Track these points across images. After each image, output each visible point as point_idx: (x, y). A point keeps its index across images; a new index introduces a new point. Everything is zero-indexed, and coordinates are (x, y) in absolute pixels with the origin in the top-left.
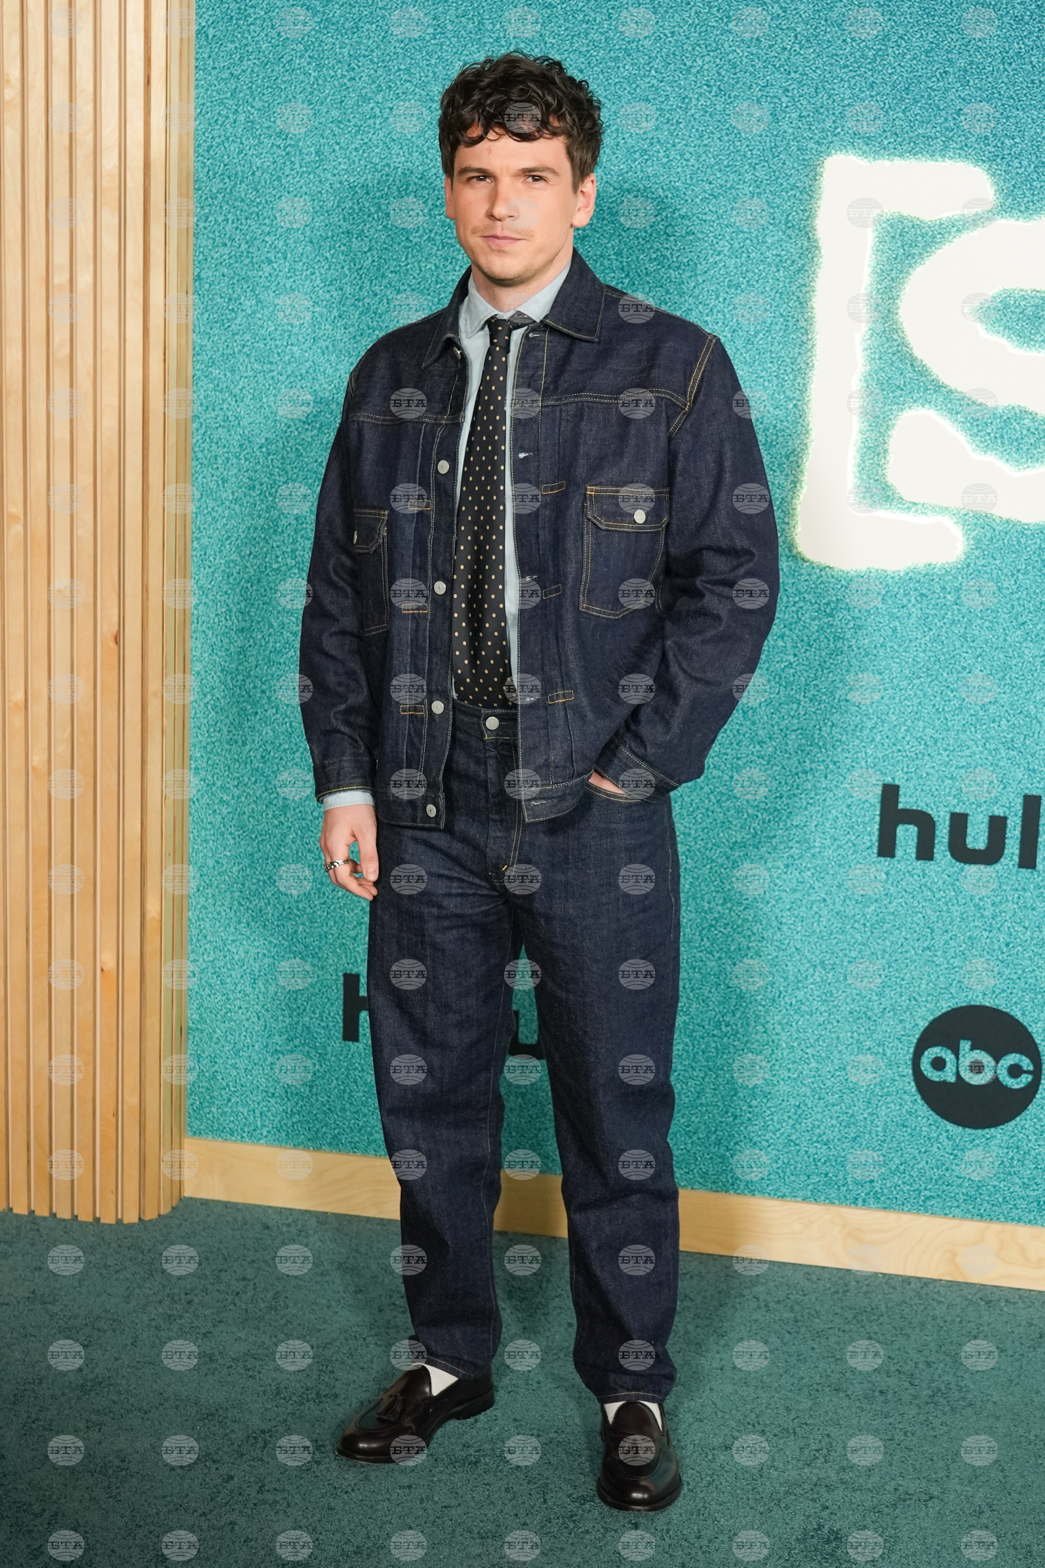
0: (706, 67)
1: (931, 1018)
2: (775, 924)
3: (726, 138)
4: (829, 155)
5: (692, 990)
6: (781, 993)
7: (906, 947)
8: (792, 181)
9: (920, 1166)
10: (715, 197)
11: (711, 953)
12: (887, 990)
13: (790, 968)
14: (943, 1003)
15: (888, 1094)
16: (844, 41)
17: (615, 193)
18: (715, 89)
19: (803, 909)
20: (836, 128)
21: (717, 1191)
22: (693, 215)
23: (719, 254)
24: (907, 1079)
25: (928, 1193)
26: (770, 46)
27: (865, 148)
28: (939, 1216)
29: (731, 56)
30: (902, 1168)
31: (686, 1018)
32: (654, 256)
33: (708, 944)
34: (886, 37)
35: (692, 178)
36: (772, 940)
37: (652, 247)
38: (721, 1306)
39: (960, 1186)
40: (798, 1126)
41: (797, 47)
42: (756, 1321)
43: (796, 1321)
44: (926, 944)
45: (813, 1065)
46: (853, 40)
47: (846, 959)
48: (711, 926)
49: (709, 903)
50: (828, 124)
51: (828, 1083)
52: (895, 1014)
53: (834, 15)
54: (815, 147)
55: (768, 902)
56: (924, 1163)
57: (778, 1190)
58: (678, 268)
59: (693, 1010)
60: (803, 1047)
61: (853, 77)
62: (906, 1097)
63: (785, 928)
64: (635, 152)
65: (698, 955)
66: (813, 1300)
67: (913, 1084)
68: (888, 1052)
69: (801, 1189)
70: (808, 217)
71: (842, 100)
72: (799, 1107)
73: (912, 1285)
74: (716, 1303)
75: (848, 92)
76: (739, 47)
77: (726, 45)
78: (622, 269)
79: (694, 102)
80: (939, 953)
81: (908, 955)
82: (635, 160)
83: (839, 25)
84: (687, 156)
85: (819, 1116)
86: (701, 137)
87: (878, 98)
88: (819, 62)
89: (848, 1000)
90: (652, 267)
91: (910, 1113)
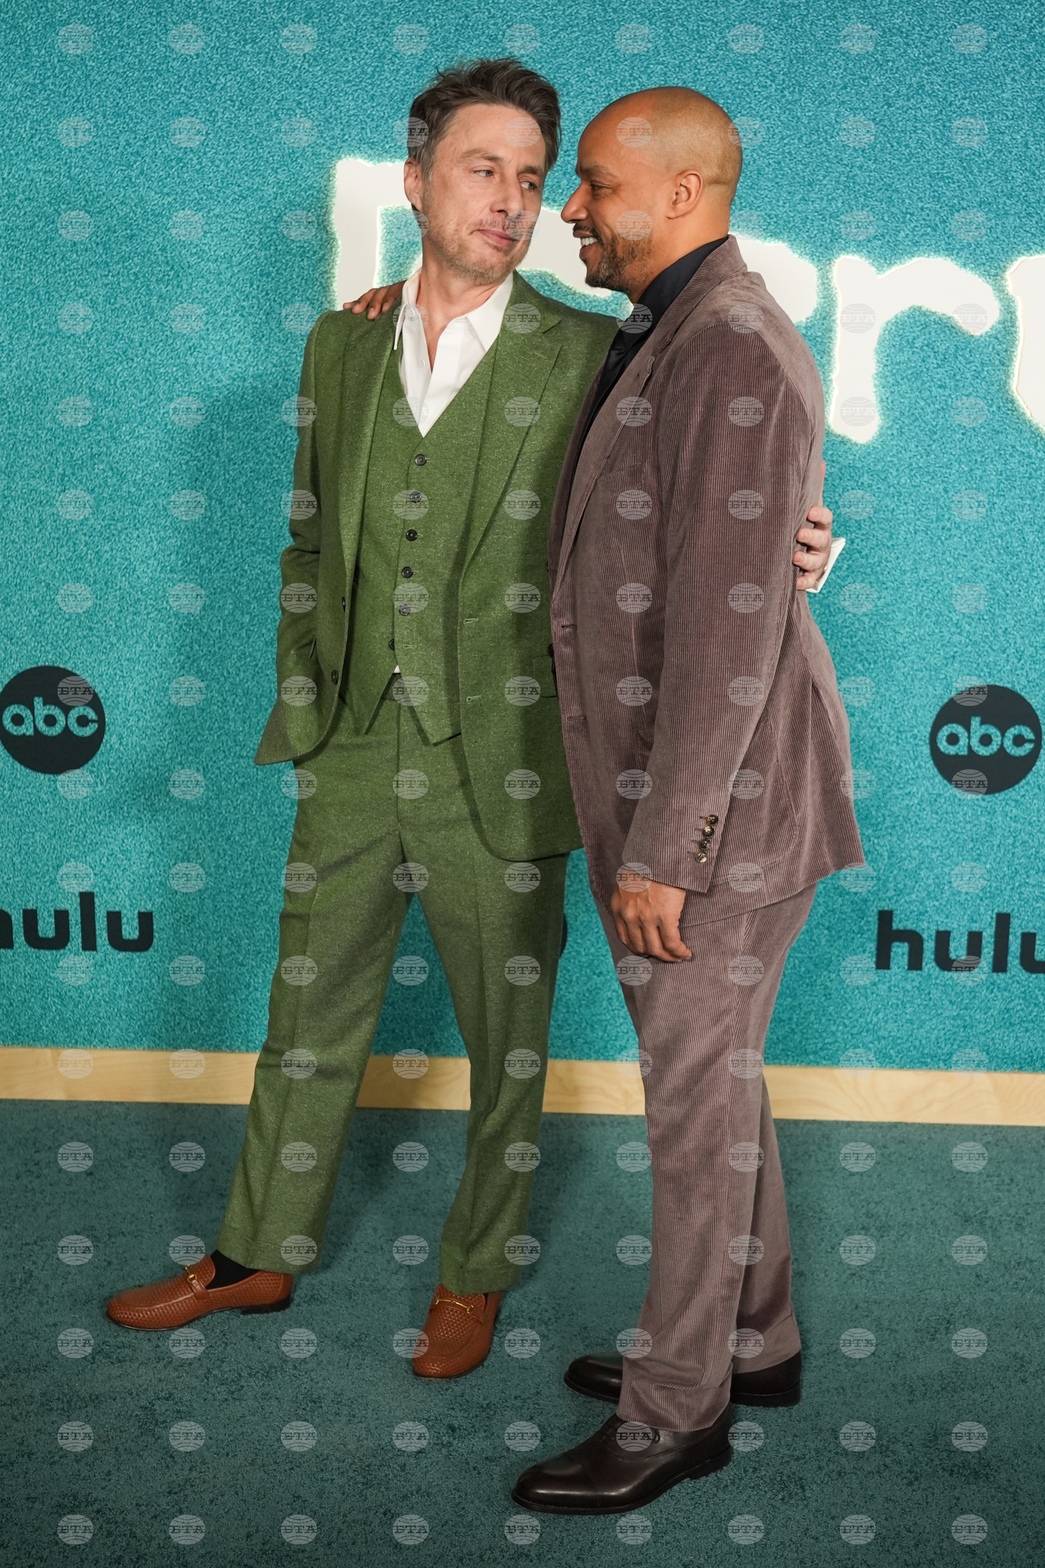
0: (229, 84)
3: (250, 147)
4: (340, 158)
5: (270, 882)
8: (309, 182)
10: (244, 198)
16: (346, 59)
17: (157, 196)
18: (237, 103)
20: (344, 135)
22: (226, 214)
23: (251, 247)
26: (283, 65)
27: (370, 152)
29: (249, 75)
31: (266, 908)
32: (194, 251)
34: (382, 56)
35: (222, 182)
41: (306, 65)
46: (354, 58)
48: (282, 827)
49: (279, 807)
50: (337, 132)
53: (336, 37)
54: (328, 152)
58: (216, 260)
59: (271, 900)
61: (356, 91)
64: (171, 160)
65: (272, 853)
70: (325, 213)
71: (348, 111)
75: (352, 104)
76: (256, 66)
77: (245, 65)
78: (167, 263)
79: (220, 115)
82: (172, 167)
83: (341, 46)
84: (217, 162)
86: (228, 145)
87: (379, 108)
88: (326, 78)
90: (193, 260)
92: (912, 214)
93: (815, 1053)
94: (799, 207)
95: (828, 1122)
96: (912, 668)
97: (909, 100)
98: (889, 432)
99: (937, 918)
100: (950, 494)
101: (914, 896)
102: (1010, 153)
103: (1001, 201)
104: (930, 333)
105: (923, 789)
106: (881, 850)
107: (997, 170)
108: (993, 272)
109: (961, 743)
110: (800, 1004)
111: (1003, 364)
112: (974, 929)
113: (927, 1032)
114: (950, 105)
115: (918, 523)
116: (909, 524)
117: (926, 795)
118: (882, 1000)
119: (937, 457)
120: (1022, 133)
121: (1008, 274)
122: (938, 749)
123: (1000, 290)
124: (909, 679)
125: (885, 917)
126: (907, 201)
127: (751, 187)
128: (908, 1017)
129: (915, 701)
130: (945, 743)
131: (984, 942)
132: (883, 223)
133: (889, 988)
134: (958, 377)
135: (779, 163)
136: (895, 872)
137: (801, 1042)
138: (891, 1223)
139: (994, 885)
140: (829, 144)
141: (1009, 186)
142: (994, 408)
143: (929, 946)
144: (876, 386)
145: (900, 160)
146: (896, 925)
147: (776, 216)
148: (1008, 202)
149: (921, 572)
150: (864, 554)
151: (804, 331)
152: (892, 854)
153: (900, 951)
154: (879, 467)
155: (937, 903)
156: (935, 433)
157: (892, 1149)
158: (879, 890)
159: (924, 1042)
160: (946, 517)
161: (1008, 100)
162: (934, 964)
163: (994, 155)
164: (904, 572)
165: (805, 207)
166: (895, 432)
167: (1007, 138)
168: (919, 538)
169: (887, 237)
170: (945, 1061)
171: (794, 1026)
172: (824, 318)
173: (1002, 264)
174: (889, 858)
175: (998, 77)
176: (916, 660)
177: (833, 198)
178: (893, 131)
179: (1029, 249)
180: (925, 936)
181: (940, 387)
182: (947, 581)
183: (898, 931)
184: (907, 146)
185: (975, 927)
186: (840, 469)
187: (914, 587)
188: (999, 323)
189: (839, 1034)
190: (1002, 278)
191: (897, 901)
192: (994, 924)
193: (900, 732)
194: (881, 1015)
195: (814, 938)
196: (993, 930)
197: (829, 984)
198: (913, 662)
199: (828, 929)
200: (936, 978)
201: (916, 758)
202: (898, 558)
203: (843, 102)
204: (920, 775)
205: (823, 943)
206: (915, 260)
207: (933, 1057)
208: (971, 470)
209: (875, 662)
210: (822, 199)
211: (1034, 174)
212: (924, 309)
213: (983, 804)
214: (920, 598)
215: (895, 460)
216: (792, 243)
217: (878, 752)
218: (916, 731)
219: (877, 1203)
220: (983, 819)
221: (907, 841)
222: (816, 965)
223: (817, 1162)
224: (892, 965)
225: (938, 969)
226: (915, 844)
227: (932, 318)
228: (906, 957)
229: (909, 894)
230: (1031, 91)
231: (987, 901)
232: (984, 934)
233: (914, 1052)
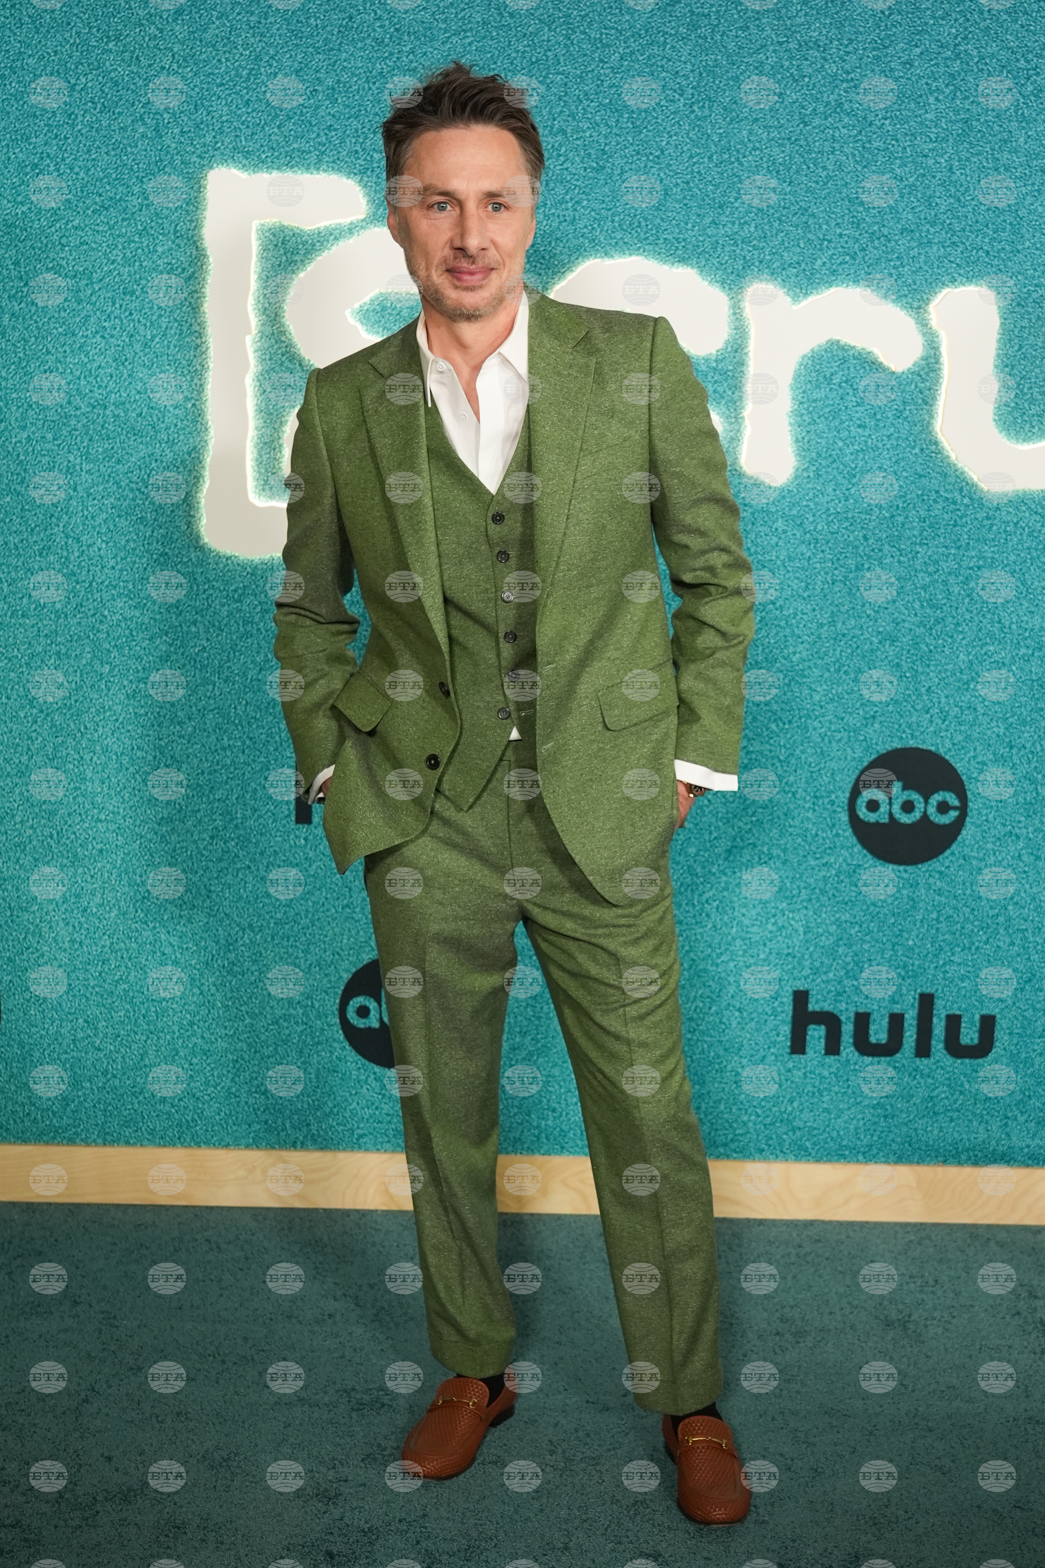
0: (90, 84)
1: (354, 970)
2: (203, 892)
3: (113, 153)
4: (211, 168)
5: (130, 959)
6: (213, 956)
7: (327, 906)
8: (178, 193)
9: (352, 1107)
10: (106, 209)
11: (146, 923)
12: (312, 948)
13: (221, 932)
14: (364, 956)
15: (318, 1043)
16: (219, 61)
17: (10, 205)
18: (99, 106)
19: (230, 876)
20: (217, 143)
21: (164, 1146)
22: (86, 226)
23: (113, 263)
24: (335, 1028)
25: (360, 1132)
26: (150, 65)
27: (244, 161)
28: (372, 1152)
29: (113, 75)
30: (335, 1110)
31: (126, 986)
32: (51, 265)
33: (142, 915)
34: (258, 58)
35: (82, 192)
36: (203, 907)
37: (48, 257)
38: (176, 1251)
39: (390, 1122)
40: (237, 1079)
41: (175, 66)
42: (209, 1262)
43: (247, 1258)
44: (345, 902)
45: (248, 1021)
46: (227, 60)
47: (272, 921)
48: (144, 898)
49: (141, 876)
50: (209, 139)
51: (263, 1037)
52: (320, 969)
53: (208, 36)
54: (198, 160)
55: (196, 872)
56: (355, 1104)
57: (222, 1140)
58: (75, 276)
59: (131, 978)
60: (237, 1005)
61: (230, 95)
62: (335, 1045)
63: (214, 896)
64: (26, 166)
65: (133, 926)
66: (261, 1237)
67: (341, 1032)
68: (317, 1005)
69: (244, 1138)
70: (196, 227)
71: (221, 116)
72: (237, 1061)
73: (352, 1217)
74: (172, 1249)
75: (225, 109)
76: (119, 65)
77: (107, 64)
78: (21, 278)
79: (80, 118)
80: (357, 910)
81: (329, 914)
82: (27, 174)
83: (214, 46)
84: (77, 169)
85: (256, 1069)
86: (89, 151)
87: (254, 114)
88: (197, 81)
89: (277, 958)
91: (339, 1059)
92: (830, 241)
93: (725, 1145)
94: (709, 232)
95: (739, 1220)
96: (830, 728)
97: (826, 119)
98: (805, 475)
99: (856, 999)
100: (871, 541)
101: (831, 975)
102: (934, 177)
103: (924, 229)
104: (849, 368)
105: (841, 859)
106: (796, 926)
107: (919, 195)
108: (915, 304)
109: (882, 810)
110: (709, 1093)
111: (926, 403)
112: (896, 1011)
113: (846, 1122)
114: (871, 125)
115: (836, 572)
116: (827, 573)
117: (844, 865)
118: (797, 1087)
119: (856, 501)
120: (946, 157)
121: (932, 308)
122: (858, 816)
123: (923, 324)
124: (826, 740)
125: (801, 998)
126: (824, 227)
127: (658, 209)
128: (825, 1106)
129: (833, 764)
130: (864, 810)
131: (906, 1025)
132: (799, 250)
133: (805, 1074)
134: (879, 417)
135: (688, 183)
136: (811, 949)
137: (709, 1133)
138: (807, 1328)
139: (917, 963)
140: (741, 164)
141: (933, 213)
142: (917, 451)
143: (848, 1029)
144: (791, 424)
145: (817, 182)
146: (813, 1006)
147: (684, 240)
148: (932, 230)
149: (839, 625)
150: (778, 605)
151: (714, 365)
152: (807, 930)
153: (816, 1034)
154: (794, 512)
155: (855, 983)
156: (855, 476)
157: (808, 1250)
158: (794, 968)
159: (842, 1133)
160: (866, 566)
161: (931, 121)
162: (852, 1048)
163: (917, 180)
164: (822, 625)
165: (715, 231)
166: (811, 475)
167: (931, 162)
168: (837, 589)
169: (803, 265)
170: (864, 1153)
171: (702, 1116)
172: (736, 351)
173: (925, 296)
174: (805, 933)
175: (921, 96)
176: (834, 720)
177: (746, 222)
178: (809, 152)
179: (953, 280)
180: (843, 1018)
181: (859, 426)
182: (867, 635)
183: (814, 1013)
184: (824, 168)
185: (897, 1009)
186: (753, 514)
187: (832, 642)
188: (922, 359)
189: (751, 1125)
190: (926, 311)
191: (813, 980)
192: (916, 1005)
193: (816, 797)
194: (795, 1104)
195: (724, 1020)
196: (916, 1011)
197: (740, 1070)
198: (830, 722)
199: (739, 1010)
200: (856, 1064)
201: (834, 825)
202: (814, 610)
203: (756, 120)
204: (838, 844)
205: (734, 1025)
206: (833, 290)
207: (851, 1149)
208: (893, 516)
209: (790, 722)
210: (733, 223)
211: (959, 201)
212: (842, 343)
213: (905, 875)
214: (838, 653)
215: (812, 505)
216: (701, 269)
217: (793, 819)
218: (833, 797)
219: (792, 1307)
220: (905, 892)
221: (824, 916)
222: (726, 1050)
223: (728, 1263)
224: (808, 1050)
225: (856, 1054)
226: (833, 919)
227: (851, 353)
228: (823, 1041)
229: (825, 973)
230: (957, 112)
231: (909, 981)
232: (906, 1016)
233: (832, 1144)
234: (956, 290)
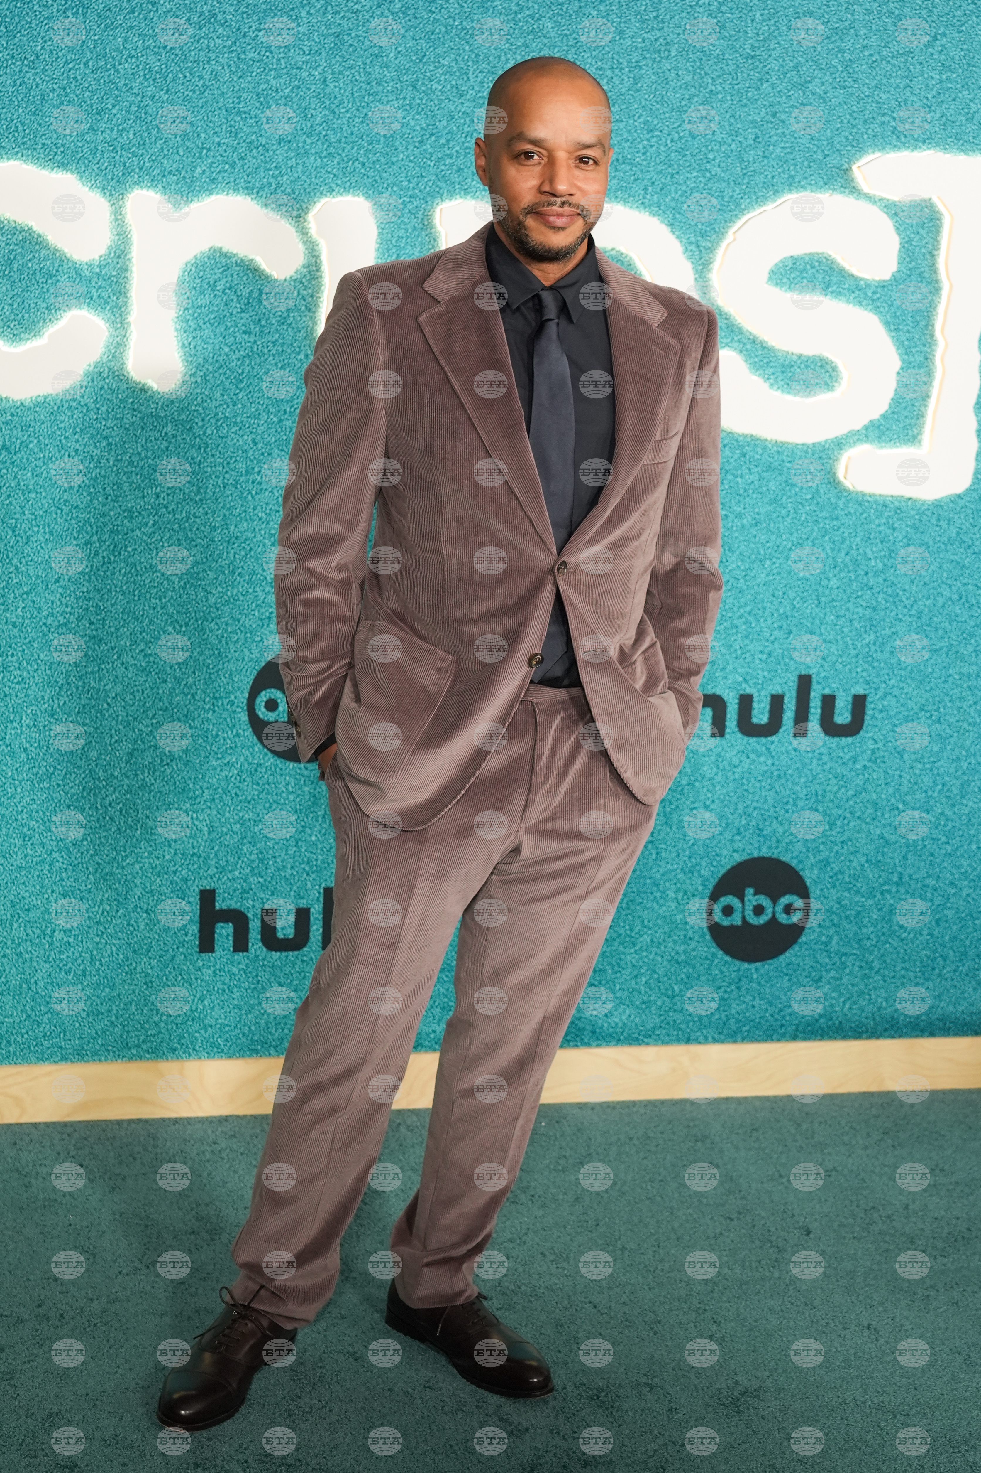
92: (209, 150)
93: (138, 1046)
94: (88, 137)
95: (153, 1120)
96: (226, 630)
97: (200, 28)
98: (193, 380)
99: (263, 896)
100: (260, 446)
101: (237, 873)
102: (309, 89)
103: (302, 139)
104: (232, 275)
105: (242, 759)
106: (200, 826)
107: (295, 107)
108: (295, 213)
109: (281, 709)
110: (119, 995)
111: (309, 310)
112: (301, 906)
113: (256, 1017)
114: (244, 36)
115: (227, 476)
116: (217, 477)
117: (246, 766)
118: (208, 985)
119: (244, 406)
120: (319, 69)
121: (310, 217)
122: (258, 716)
123: (304, 232)
124: (224, 642)
125: (207, 897)
126: (203, 135)
127: (34, 114)
128: (236, 1002)
129: (232, 666)
130: (263, 709)
131: (312, 919)
132: (178, 158)
133: (214, 972)
134: (263, 323)
135: (64, 89)
136: (216, 848)
137: (121, 1036)
138: (222, 1225)
139: (320, 857)
140: (117, 71)
141: (309, 125)
142: (302, 356)
143: (255, 927)
144: (177, 330)
145: (194, 92)
146: (220, 904)
147: (62, 145)
148: (308, 141)
149: (232, 528)
150: (170, 509)
151: (98, 270)
152: (211, 829)
153: (224, 932)
154: (184, 417)
155: (261, 880)
156: (241, 381)
157: (223, 1145)
158: (200, 868)
159: (253, 1028)
160: (256, 470)
161: (304, 34)
162: (260, 944)
163: (292, 91)
164: (214, 529)
165: (93, 138)
166: (199, 380)
167: (305, 74)
168: (229, 493)
169: (183, 173)
170: (275, 1047)
171: (114, 1018)
172: (119, 257)
173: (304, 206)
174: (209, 833)
175: (293, 9)
176: (230, 622)
177: (124, 129)
178: (185, 61)
179: (331, 190)
180: (250, 915)
181: (245, 332)
182: (259, 538)
183: (222, 911)
184: (201, 77)
185: (303, 903)
186: (142, 419)
187: (225, 544)
188: (304, 267)
189: (162, 1025)
190: (305, 221)
191: (219, 879)
192: (322, 899)
193: (216, 698)
194: (206, 1002)
195: (132, 922)
196: (321, 905)
197: (150, 971)
198: (227, 624)
199: (146, 912)
200: (264, 959)
201: (234, 726)
202: (207, 514)
203: (131, 28)
204: (239, 744)
205: (142, 927)
206: (213, 197)
207: (263, 1043)
208: (280, 421)
209: (187, 624)
210: (112, 130)
211: (334, 113)
212: (224, 250)
213: (306, 773)
214: (231, 555)
215: (201, 410)
216: (81, 175)
217: (193, 721)
218: (232, 697)
219: (207, 1205)
220: (306, 789)
221: (227, 815)
222: (134, 951)
223: (142, 1164)
224: (216, 948)
225: (265, 949)
226: (236, 817)
227: (234, 260)
228: (231, 938)
229: (231, 871)
230: (328, 26)
231: (313, 876)
232: (312, 910)
233: (244, 1040)
234: (334, 200)
